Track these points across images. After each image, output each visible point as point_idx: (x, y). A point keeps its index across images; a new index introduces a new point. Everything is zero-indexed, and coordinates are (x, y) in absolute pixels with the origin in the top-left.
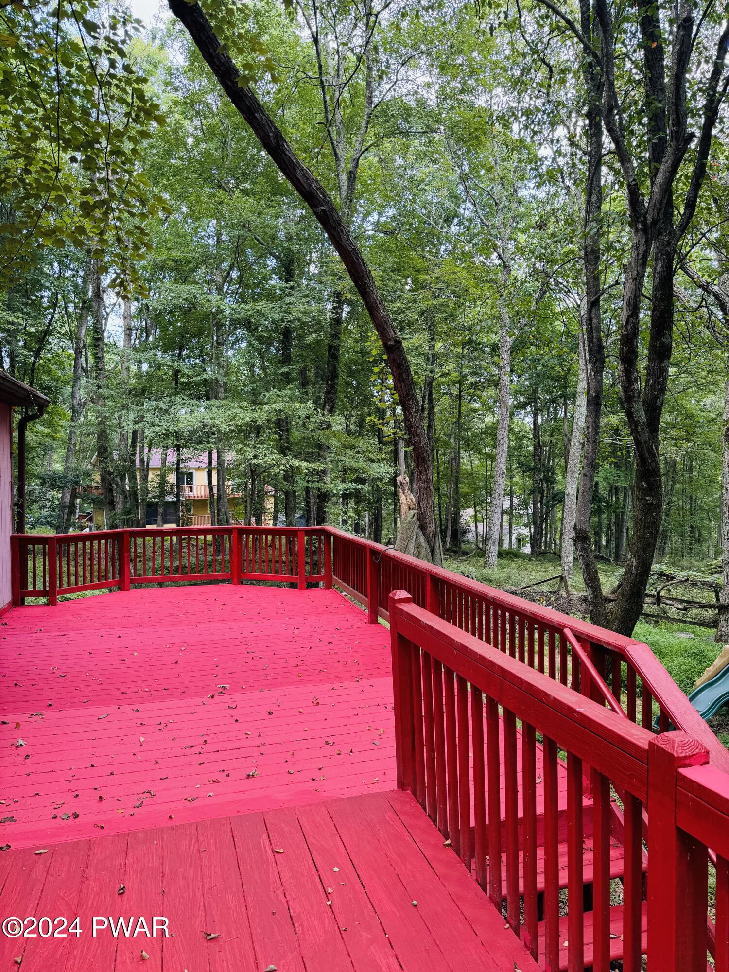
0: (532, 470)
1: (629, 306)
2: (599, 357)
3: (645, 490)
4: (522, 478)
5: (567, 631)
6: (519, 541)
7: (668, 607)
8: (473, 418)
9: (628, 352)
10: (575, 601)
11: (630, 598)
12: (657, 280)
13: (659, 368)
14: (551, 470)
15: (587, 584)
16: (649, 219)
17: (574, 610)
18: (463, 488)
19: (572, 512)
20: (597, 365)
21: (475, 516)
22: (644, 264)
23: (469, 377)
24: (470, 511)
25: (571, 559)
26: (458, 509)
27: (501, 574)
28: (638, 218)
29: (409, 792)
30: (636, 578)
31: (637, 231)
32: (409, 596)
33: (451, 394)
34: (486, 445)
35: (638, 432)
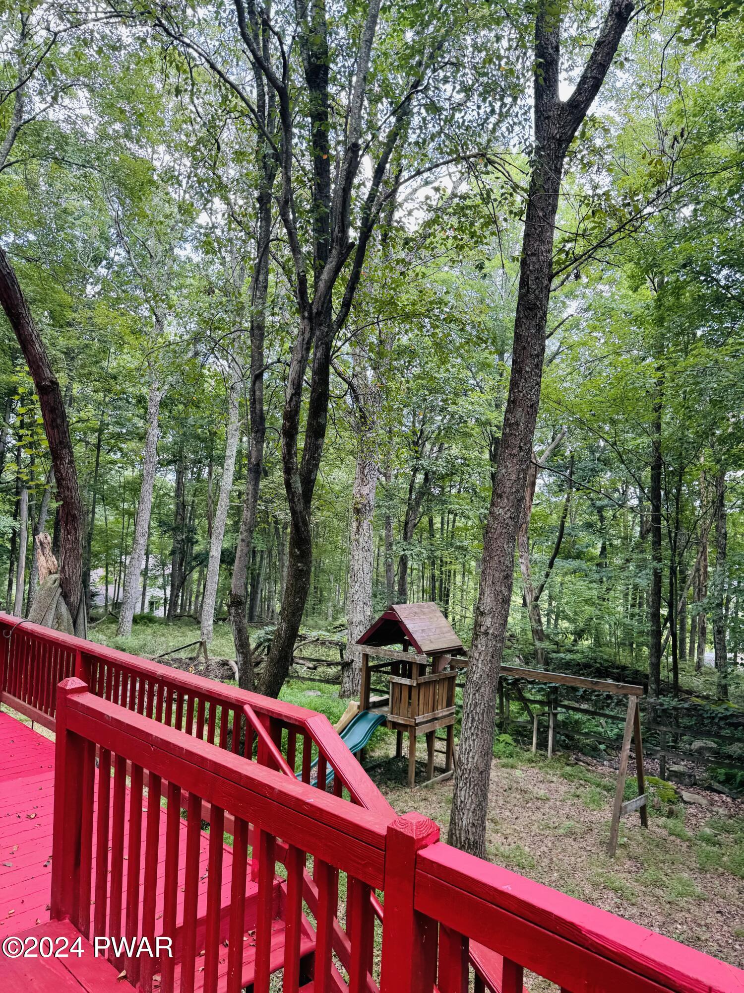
0: (174, 529)
1: (293, 385)
2: (261, 427)
3: (298, 556)
4: (161, 537)
5: (247, 708)
6: (152, 603)
7: (298, 666)
8: (111, 470)
9: (290, 426)
10: (214, 666)
11: (278, 662)
12: (316, 365)
13: (315, 445)
14: (192, 530)
15: (238, 650)
16: (315, 311)
17: (212, 676)
18: (95, 546)
19: (214, 575)
20: (259, 435)
21: (106, 577)
22: (308, 349)
23: (110, 427)
24: (101, 572)
25: (211, 622)
26: (89, 570)
27: (136, 642)
28: (305, 307)
29: (67, 921)
30: (284, 642)
31: (303, 318)
32: (84, 684)
33: (87, 443)
34: (124, 501)
35: (294, 502)
